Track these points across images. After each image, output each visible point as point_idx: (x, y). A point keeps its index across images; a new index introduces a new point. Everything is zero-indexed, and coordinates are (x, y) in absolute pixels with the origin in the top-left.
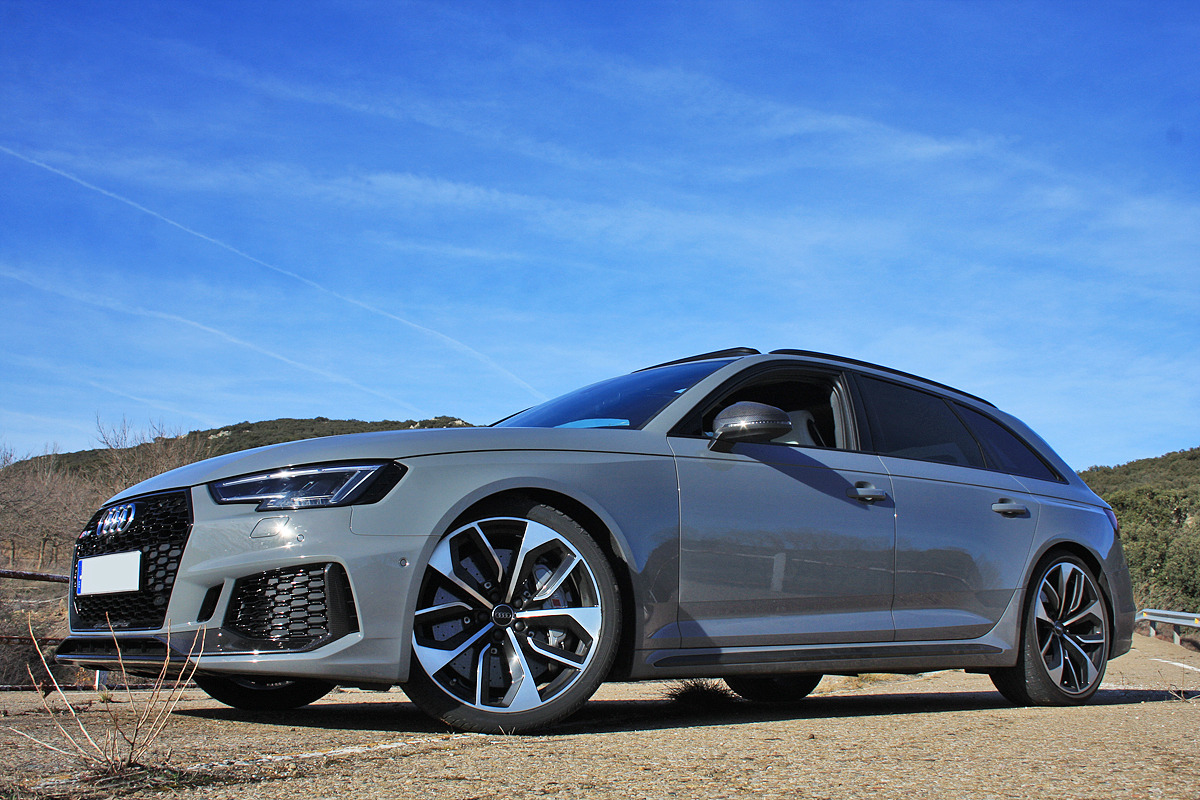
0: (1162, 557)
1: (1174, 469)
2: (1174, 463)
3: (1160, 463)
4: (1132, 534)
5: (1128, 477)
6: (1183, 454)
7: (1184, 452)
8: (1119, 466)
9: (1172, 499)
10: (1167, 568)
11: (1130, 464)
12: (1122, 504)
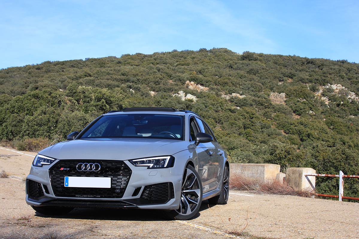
0: (57, 122)
1: (30, 73)
2: (30, 70)
3: (23, 69)
4: (44, 111)
5: (8, 75)
6: (33, 66)
7: (34, 65)
8: (3, 69)
9: (58, 96)
10: (58, 127)
11: (9, 69)
12: (37, 97)
